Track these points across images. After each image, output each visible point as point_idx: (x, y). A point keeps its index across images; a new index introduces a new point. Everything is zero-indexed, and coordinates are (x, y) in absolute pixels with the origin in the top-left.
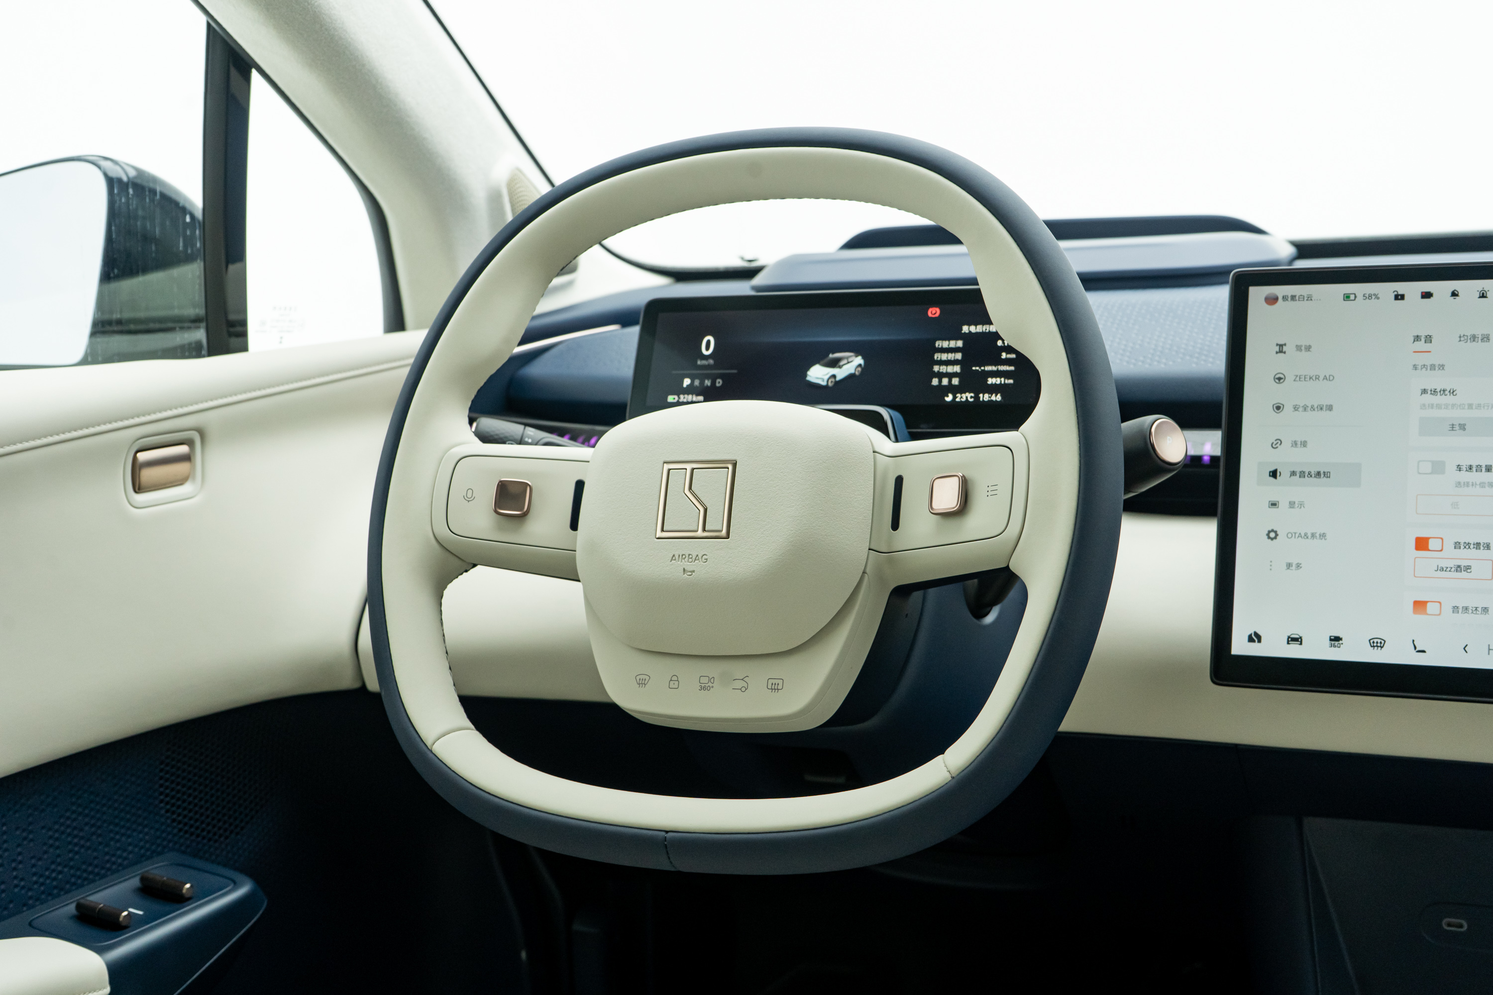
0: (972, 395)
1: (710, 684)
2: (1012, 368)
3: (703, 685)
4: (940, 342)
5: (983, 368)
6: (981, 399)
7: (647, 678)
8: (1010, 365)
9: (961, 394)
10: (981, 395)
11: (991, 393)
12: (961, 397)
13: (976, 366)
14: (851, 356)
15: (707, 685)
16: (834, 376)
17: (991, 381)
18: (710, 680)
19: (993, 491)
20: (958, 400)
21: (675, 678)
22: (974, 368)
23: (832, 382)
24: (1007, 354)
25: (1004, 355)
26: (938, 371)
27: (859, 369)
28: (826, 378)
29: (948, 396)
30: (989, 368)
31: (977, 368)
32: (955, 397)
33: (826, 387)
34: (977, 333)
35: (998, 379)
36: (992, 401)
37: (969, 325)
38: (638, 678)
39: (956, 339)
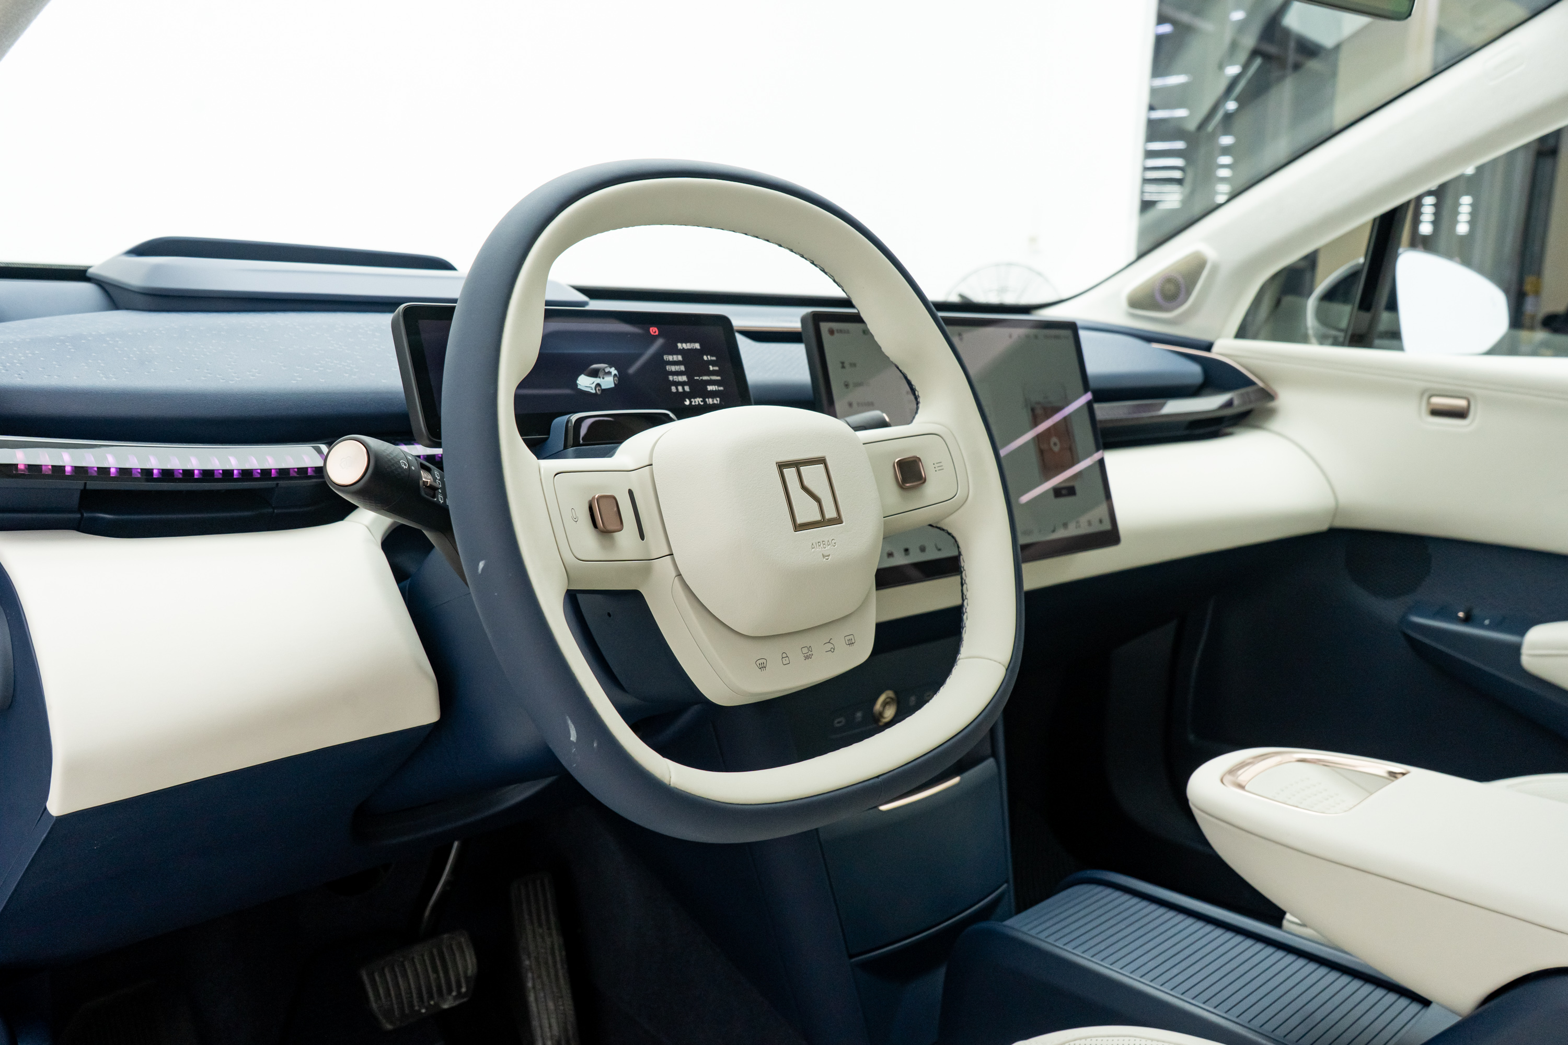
0: (701, 399)
1: (810, 653)
2: (719, 378)
3: (805, 655)
4: (667, 356)
5: (701, 378)
6: (708, 403)
7: (765, 661)
8: (717, 376)
9: (694, 398)
10: (707, 400)
11: (713, 398)
12: (695, 402)
13: (696, 376)
14: (606, 367)
15: (808, 654)
16: (598, 385)
17: (710, 388)
18: (808, 649)
19: (939, 467)
20: (693, 404)
21: (784, 655)
22: (696, 378)
23: (599, 390)
24: (713, 367)
25: (711, 368)
26: (673, 380)
27: (616, 378)
28: (593, 386)
29: (686, 401)
30: (705, 378)
31: (698, 378)
32: (691, 402)
33: (596, 394)
34: (688, 349)
35: (714, 387)
36: (715, 404)
37: (682, 342)
38: (758, 663)
39: (677, 354)
